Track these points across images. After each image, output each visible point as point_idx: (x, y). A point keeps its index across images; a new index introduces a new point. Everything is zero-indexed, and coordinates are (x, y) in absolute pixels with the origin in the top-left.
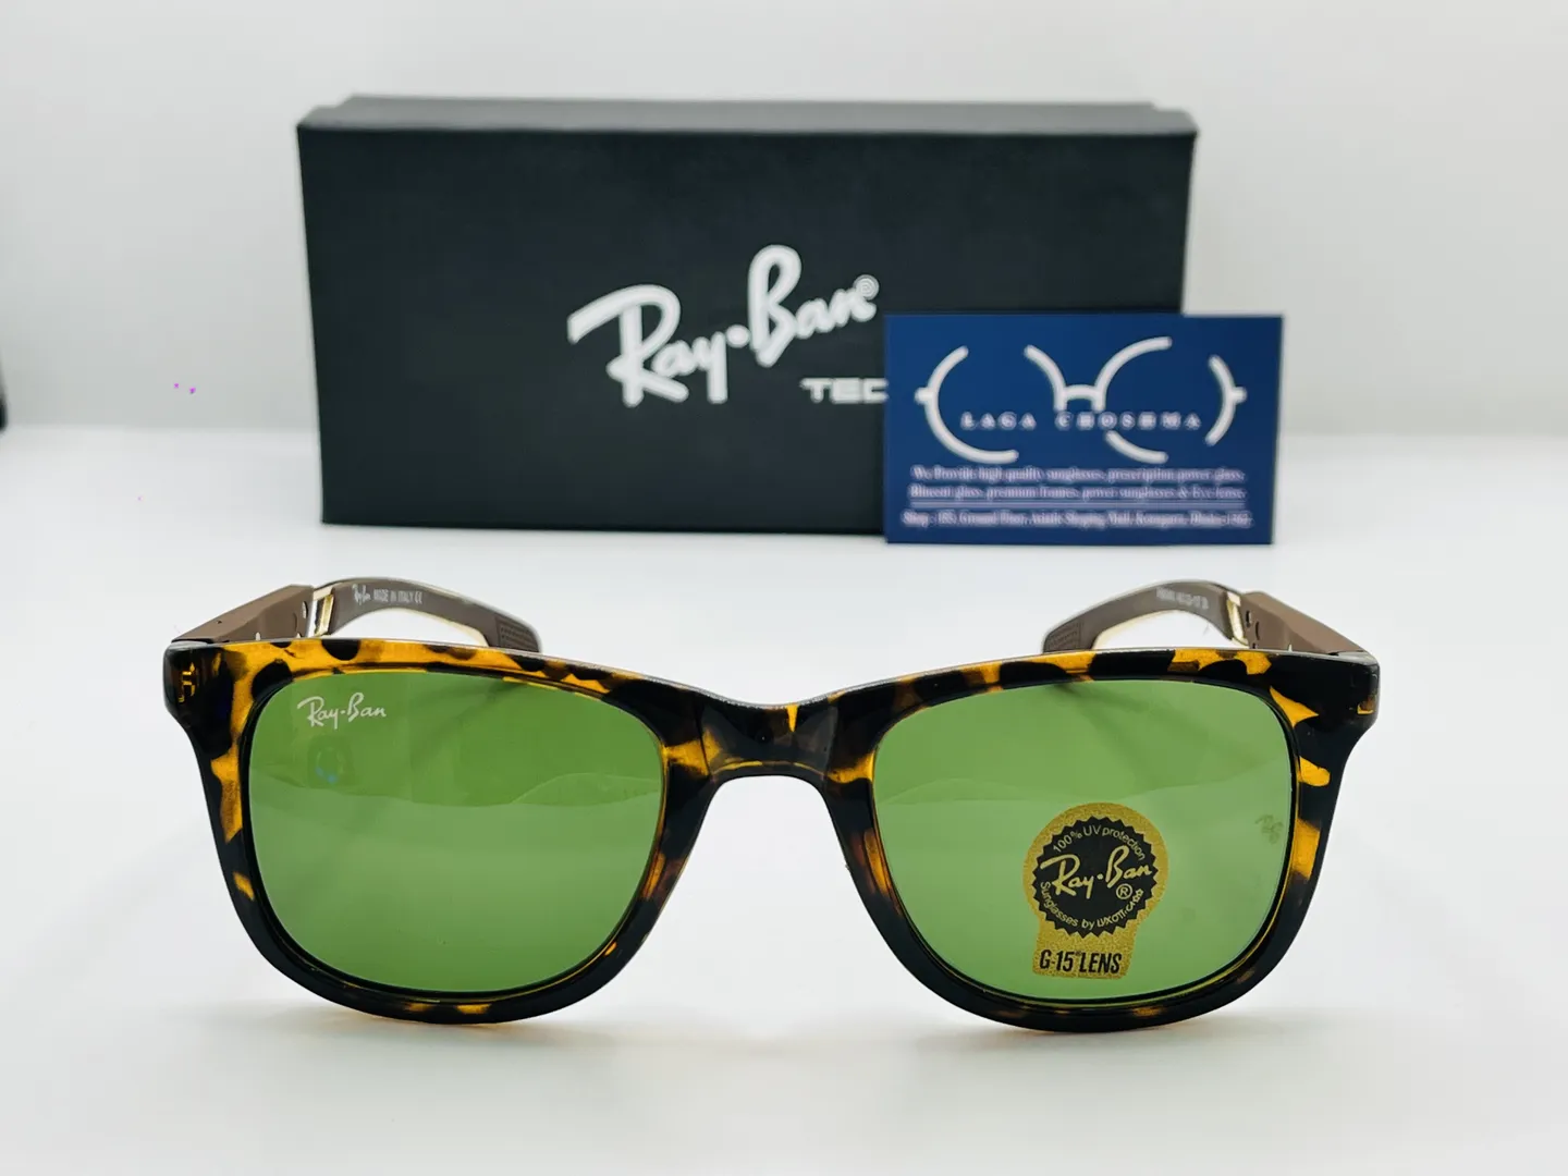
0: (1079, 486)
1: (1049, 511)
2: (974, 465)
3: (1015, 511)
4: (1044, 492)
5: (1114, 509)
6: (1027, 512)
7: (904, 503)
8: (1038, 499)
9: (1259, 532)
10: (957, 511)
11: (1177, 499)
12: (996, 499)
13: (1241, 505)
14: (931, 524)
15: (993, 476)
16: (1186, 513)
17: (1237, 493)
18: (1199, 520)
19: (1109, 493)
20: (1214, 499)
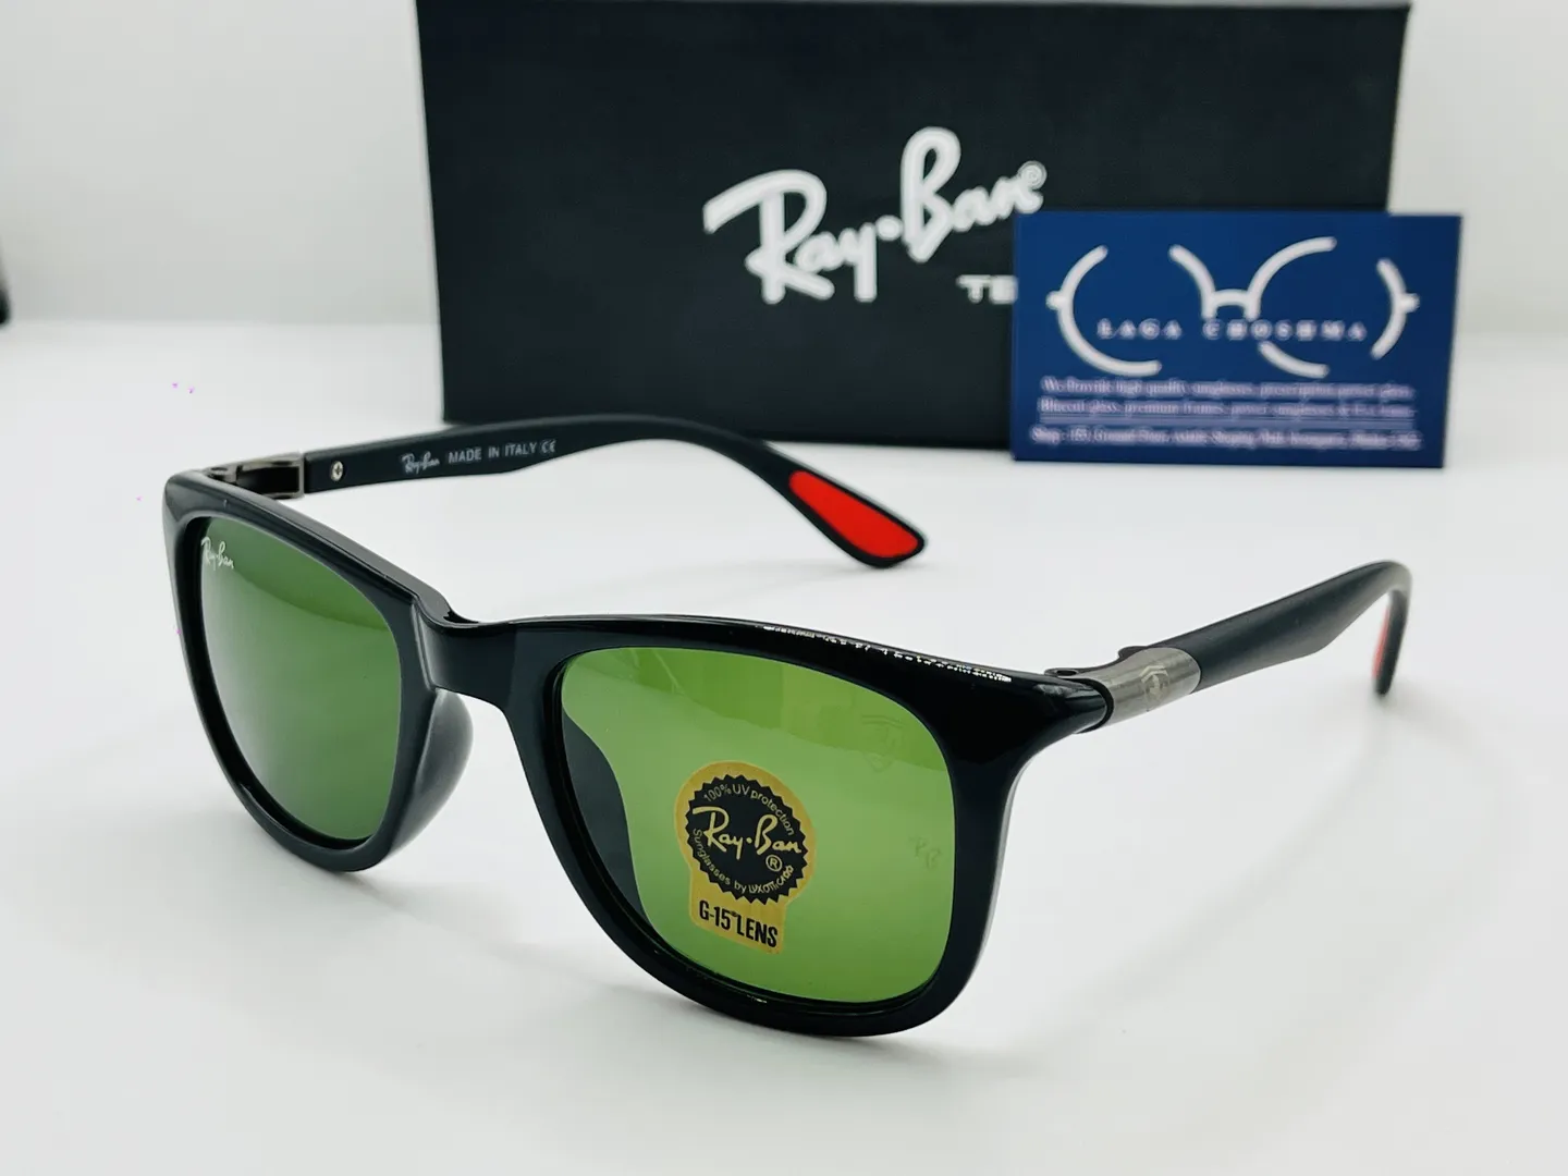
0: (1228, 401)
1: (1192, 429)
2: (1112, 377)
3: (1157, 429)
4: (1188, 407)
5: (1265, 427)
6: (1169, 430)
7: (1034, 417)
8: (1181, 415)
9: (1429, 456)
10: (1091, 428)
11: (1336, 417)
12: (1137, 415)
13: (1408, 424)
14: (1063, 442)
15: (1132, 389)
16: (1346, 433)
17: (1403, 412)
18: (1362, 441)
19: (1261, 409)
20: (1379, 418)
